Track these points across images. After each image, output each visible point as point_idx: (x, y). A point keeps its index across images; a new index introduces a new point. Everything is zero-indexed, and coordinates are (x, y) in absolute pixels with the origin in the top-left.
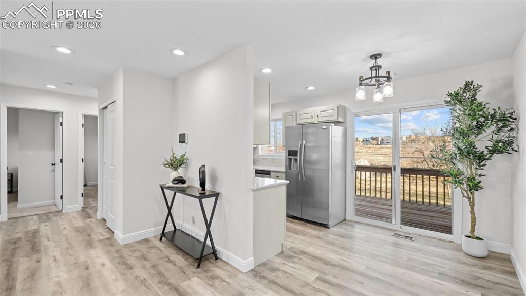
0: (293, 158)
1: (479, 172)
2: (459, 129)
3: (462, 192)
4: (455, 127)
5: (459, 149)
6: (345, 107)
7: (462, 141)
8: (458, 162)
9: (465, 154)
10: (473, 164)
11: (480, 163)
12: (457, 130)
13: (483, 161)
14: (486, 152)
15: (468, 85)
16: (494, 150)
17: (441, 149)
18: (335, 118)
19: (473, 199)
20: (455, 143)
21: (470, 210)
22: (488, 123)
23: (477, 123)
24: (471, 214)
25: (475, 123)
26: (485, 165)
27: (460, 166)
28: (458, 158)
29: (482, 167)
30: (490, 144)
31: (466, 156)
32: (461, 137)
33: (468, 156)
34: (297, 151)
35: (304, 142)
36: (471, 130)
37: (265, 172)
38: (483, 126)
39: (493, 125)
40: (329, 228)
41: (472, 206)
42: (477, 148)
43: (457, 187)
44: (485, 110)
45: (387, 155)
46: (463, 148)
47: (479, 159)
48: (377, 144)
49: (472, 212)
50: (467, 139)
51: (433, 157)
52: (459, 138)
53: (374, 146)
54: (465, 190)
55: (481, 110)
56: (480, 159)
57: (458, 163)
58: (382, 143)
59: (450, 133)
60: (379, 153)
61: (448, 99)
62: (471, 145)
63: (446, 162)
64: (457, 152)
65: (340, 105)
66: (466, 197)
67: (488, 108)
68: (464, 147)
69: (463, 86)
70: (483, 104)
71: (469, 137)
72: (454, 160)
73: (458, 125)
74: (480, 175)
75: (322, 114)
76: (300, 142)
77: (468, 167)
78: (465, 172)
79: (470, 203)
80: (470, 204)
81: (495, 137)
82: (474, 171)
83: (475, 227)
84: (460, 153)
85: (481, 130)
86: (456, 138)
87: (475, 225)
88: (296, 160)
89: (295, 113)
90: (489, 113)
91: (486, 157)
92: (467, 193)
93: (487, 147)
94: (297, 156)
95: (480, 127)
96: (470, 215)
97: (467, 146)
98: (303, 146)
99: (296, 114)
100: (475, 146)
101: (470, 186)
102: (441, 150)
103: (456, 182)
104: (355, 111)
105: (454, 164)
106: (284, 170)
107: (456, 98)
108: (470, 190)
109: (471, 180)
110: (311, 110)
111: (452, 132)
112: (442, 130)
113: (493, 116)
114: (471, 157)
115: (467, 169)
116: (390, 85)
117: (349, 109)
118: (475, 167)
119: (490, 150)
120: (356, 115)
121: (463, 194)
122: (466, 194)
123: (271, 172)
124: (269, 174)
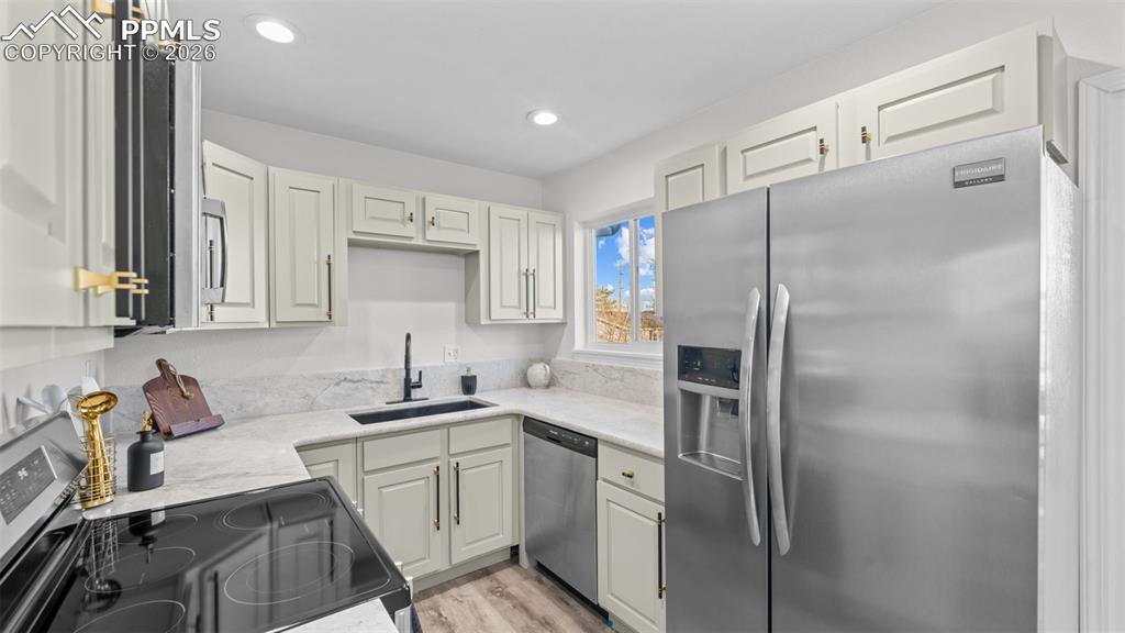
0: (708, 391)
34: (737, 355)
35: (783, 298)
37: (574, 439)
75: (893, 121)
76: (757, 298)
88: (732, 406)
89: (717, 150)
94: (734, 382)
98: (780, 319)
99: (724, 153)
110: (818, 112)
123: (600, 447)
124: (595, 454)
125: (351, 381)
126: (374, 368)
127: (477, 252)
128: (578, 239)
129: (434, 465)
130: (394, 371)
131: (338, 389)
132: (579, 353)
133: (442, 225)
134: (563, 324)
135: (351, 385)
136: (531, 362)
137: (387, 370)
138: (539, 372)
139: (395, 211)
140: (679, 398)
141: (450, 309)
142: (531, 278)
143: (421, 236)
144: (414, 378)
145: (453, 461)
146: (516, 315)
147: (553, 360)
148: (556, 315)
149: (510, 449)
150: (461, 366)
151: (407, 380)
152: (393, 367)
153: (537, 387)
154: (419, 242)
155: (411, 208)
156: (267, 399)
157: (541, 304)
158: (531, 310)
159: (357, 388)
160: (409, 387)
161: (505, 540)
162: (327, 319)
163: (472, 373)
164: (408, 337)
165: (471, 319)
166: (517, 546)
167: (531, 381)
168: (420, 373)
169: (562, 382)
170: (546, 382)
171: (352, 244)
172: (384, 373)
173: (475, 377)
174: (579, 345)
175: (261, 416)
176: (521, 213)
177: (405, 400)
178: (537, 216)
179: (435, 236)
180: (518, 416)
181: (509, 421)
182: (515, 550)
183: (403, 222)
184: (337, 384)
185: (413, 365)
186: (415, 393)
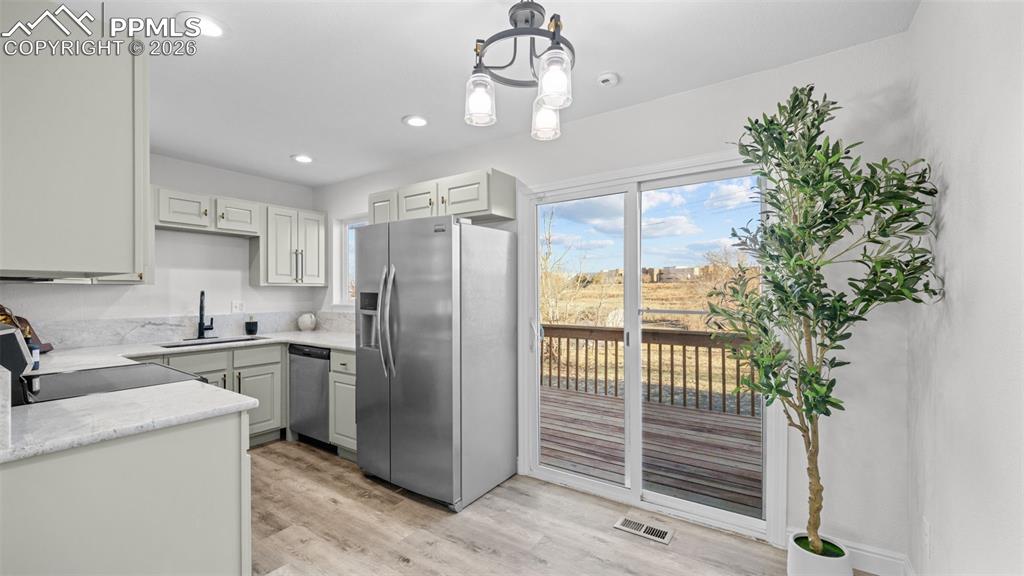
1: (830, 354)
2: (777, 230)
3: (786, 411)
4: (768, 224)
5: (778, 287)
6: (514, 179)
7: (786, 265)
8: (776, 324)
9: (795, 301)
10: (815, 334)
11: (833, 330)
12: (773, 231)
13: (842, 324)
14: (851, 297)
15: (798, 100)
16: (876, 291)
17: (733, 288)
18: (480, 206)
19: (815, 432)
20: (768, 269)
21: (806, 464)
22: (857, 204)
23: (826, 206)
24: (810, 475)
25: (820, 204)
26: (848, 336)
27: (779, 334)
28: (776, 314)
29: (838, 343)
30: (862, 272)
31: (796, 308)
32: (784, 253)
33: (801, 309)
34: (377, 294)
35: (393, 270)
36: (810, 227)
37: (319, 352)
38: (842, 214)
39: (869, 213)
40: (455, 512)
41: (813, 456)
42: (825, 286)
43: (772, 400)
44: (848, 164)
45: (666, 300)
46: (789, 283)
47: (832, 318)
48: (652, 281)
49: (813, 471)
50: (799, 258)
51: (713, 311)
52: (778, 257)
53: (646, 285)
54: (793, 406)
55: (838, 164)
56: (835, 316)
57: (776, 329)
58: (660, 279)
59: (756, 243)
60: (654, 297)
61: (748, 140)
62: (811, 275)
63: (744, 326)
64: (770, 297)
65: (493, 170)
66: (796, 426)
67: (858, 160)
68: (791, 282)
69: (786, 100)
70: (843, 148)
71: (803, 251)
72: (766, 320)
73: (774, 220)
74: (834, 364)
75: (456, 195)
76: (385, 270)
77: (800, 339)
78: (795, 353)
79: (808, 443)
80: (808, 447)
81: (872, 248)
82: (816, 353)
83: (821, 513)
84: (782, 301)
85: (838, 226)
86: (771, 257)
87: (819, 509)
89: (396, 194)
90: (860, 173)
91: (851, 313)
92: (800, 415)
93: (852, 283)
94: (375, 309)
95: (834, 219)
96: (807, 479)
97: (800, 277)
98: (391, 279)
99: (398, 196)
100: (820, 277)
101: (807, 398)
102: (735, 291)
103: (770, 387)
104: (535, 188)
105: (765, 330)
106: (353, 347)
107: (769, 134)
108: (809, 411)
109: (810, 382)
110: (430, 185)
111: (760, 240)
112: (734, 235)
113: (869, 186)
114: (811, 311)
115: (799, 344)
116: (560, 61)
117: (524, 185)
118: (819, 339)
119: (862, 292)
120: (540, 199)
121: (789, 417)
122: (796, 421)
123: (332, 353)
124: (328, 358)
125: (154, 324)
126: (173, 315)
127: (258, 237)
128: (336, 231)
129: (221, 374)
130: (190, 319)
131: (143, 330)
132: (336, 306)
133: (230, 218)
134: (325, 287)
135: (154, 327)
136: (302, 313)
137: (185, 317)
138: (307, 320)
139: (194, 208)
140: (361, 318)
141: (237, 275)
142: (300, 256)
143: (213, 225)
144: (207, 323)
145: (236, 373)
146: (288, 280)
147: (319, 312)
148: (320, 281)
149: (279, 365)
150: (245, 315)
151: (201, 324)
152: (190, 315)
153: (306, 329)
154: (213, 229)
155: (206, 206)
156: (85, 335)
157: (308, 273)
158: (300, 277)
159: (159, 330)
160: (202, 329)
161: (276, 423)
162: (139, 279)
163: (254, 320)
164: (203, 294)
165: (253, 282)
166: (285, 429)
167: (301, 326)
168: (212, 319)
169: (325, 326)
170: (313, 326)
171: (157, 228)
172: (182, 319)
173: (256, 323)
174: (336, 300)
175: (79, 347)
176: (293, 212)
177: (199, 338)
178: (303, 214)
179: (223, 225)
180: (285, 344)
181: (279, 347)
182: (283, 432)
183: (199, 216)
184: (143, 326)
185: (207, 314)
186: (207, 334)
